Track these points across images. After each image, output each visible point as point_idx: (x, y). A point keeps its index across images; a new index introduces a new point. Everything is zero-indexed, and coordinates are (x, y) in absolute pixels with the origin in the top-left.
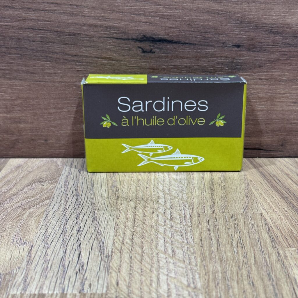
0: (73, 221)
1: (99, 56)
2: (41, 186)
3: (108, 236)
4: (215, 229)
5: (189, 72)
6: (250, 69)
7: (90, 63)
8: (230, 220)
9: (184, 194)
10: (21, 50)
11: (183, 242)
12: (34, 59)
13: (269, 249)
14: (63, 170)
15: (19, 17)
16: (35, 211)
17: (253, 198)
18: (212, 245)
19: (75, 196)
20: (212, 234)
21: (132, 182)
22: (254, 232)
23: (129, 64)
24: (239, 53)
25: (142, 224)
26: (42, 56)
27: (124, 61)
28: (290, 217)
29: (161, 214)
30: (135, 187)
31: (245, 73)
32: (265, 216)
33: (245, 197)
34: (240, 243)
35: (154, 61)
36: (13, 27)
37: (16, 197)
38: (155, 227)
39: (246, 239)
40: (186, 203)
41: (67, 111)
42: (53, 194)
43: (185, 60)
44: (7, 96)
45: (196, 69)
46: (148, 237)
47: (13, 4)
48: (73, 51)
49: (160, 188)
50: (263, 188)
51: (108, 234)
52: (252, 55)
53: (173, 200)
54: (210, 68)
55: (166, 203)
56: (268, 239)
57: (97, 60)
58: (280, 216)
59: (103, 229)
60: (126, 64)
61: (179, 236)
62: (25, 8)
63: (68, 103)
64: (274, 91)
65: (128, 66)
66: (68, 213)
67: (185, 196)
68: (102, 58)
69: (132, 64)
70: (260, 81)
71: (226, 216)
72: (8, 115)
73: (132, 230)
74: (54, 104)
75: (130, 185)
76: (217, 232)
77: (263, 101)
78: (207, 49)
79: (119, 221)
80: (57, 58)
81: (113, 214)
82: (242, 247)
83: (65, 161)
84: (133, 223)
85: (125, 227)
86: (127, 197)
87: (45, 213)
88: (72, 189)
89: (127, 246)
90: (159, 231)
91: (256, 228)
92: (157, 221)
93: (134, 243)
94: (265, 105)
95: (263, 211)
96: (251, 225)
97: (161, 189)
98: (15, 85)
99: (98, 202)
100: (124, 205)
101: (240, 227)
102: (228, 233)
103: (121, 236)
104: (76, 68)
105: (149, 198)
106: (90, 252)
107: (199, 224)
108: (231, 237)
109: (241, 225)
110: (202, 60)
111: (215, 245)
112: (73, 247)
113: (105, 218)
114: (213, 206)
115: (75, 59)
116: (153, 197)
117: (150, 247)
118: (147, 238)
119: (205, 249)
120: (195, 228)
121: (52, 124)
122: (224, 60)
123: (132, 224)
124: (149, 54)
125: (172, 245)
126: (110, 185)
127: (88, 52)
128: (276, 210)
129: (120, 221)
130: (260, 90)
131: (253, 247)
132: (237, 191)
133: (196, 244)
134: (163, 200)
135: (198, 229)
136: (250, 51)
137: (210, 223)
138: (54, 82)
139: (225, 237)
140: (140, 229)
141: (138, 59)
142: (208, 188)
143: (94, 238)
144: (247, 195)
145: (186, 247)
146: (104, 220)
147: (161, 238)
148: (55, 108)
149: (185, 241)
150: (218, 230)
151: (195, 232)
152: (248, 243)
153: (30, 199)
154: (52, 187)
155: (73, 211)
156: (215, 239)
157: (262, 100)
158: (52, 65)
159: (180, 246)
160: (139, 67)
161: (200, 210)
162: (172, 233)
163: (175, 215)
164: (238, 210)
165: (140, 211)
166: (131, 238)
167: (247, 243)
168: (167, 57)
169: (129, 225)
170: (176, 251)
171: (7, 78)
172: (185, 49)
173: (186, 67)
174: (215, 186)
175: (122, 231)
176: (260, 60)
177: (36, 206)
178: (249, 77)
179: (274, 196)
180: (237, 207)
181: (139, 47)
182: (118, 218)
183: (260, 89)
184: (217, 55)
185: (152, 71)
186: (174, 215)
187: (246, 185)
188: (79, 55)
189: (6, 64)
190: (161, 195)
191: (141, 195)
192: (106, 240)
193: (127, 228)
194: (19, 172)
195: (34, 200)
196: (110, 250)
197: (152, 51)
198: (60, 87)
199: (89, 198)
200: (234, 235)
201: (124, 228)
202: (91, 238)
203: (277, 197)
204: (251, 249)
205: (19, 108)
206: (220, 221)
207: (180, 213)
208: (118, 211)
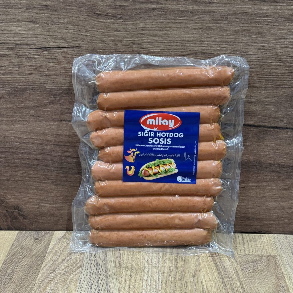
0: (95, 285)
2: (75, 256)
8: (184, 286)
9: (160, 264)
10: (63, 169)
12: (71, 174)
15: (63, 151)
16: (73, 277)
17: (200, 268)
19: (96, 266)
21: (129, 254)
25: (134, 288)
26: (76, 172)
28: (217, 284)
29: (145, 281)
30: (131, 258)
32: (203, 284)
33: (195, 268)
36: (58, 156)
37: (62, 266)
38: (141, 291)
40: (160, 272)
42: (83, 263)
44: (54, 195)
47: (59, 143)
50: (207, 261)
53: (153, 270)
55: (148, 272)
58: (212, 283)
59: (112, 292)
62: (66, 145)
66: (92, 279)
71: (181, 283)
72: (54, 205)
79: (121, 286)
81: (118, 280)
85: (124, 290)
86: (126, 267)
87: (79, 279)
88: (94, 260)
92: (142, 286)
95: (203, 279)
96: (194, 290)
97: (146, 260)
98: (59, 188)
99: (109, 270)
100: (124, 273)
105: (139, 268)
107: (166, 289)
109: (189, 290)
113: (113, 283)
114: (175, 275)
116: (141, 266)
120: (163, 292)
123: (128, 288)
126: (116, 256)
128: (211, 279)
132: (191, 262)
134: (147, 270)
137: (172, 289)
142: (174, 260)
144: (196, 266)
153: (70, 267)
154: (82, 257)
155: (95, 277)
161: (168, 279)
164: (189, 278)
165: (133, 278)
169: (126, 289)
171: (54, 184)
174: (179, 258)
177: (73, 273)
179: (212, 268)
180: (189, 276)
182: (120, 284)
186: (152, 282)
189: (54, 177)
190: (146, 264)
191: (134, 264)
194: (61, 243)
195: (72, 268)
199: (104, 267)
203: (214, 268)
205: (61, 202)
206: (178, 287)
207: (156, 280)
208: (121, 278)
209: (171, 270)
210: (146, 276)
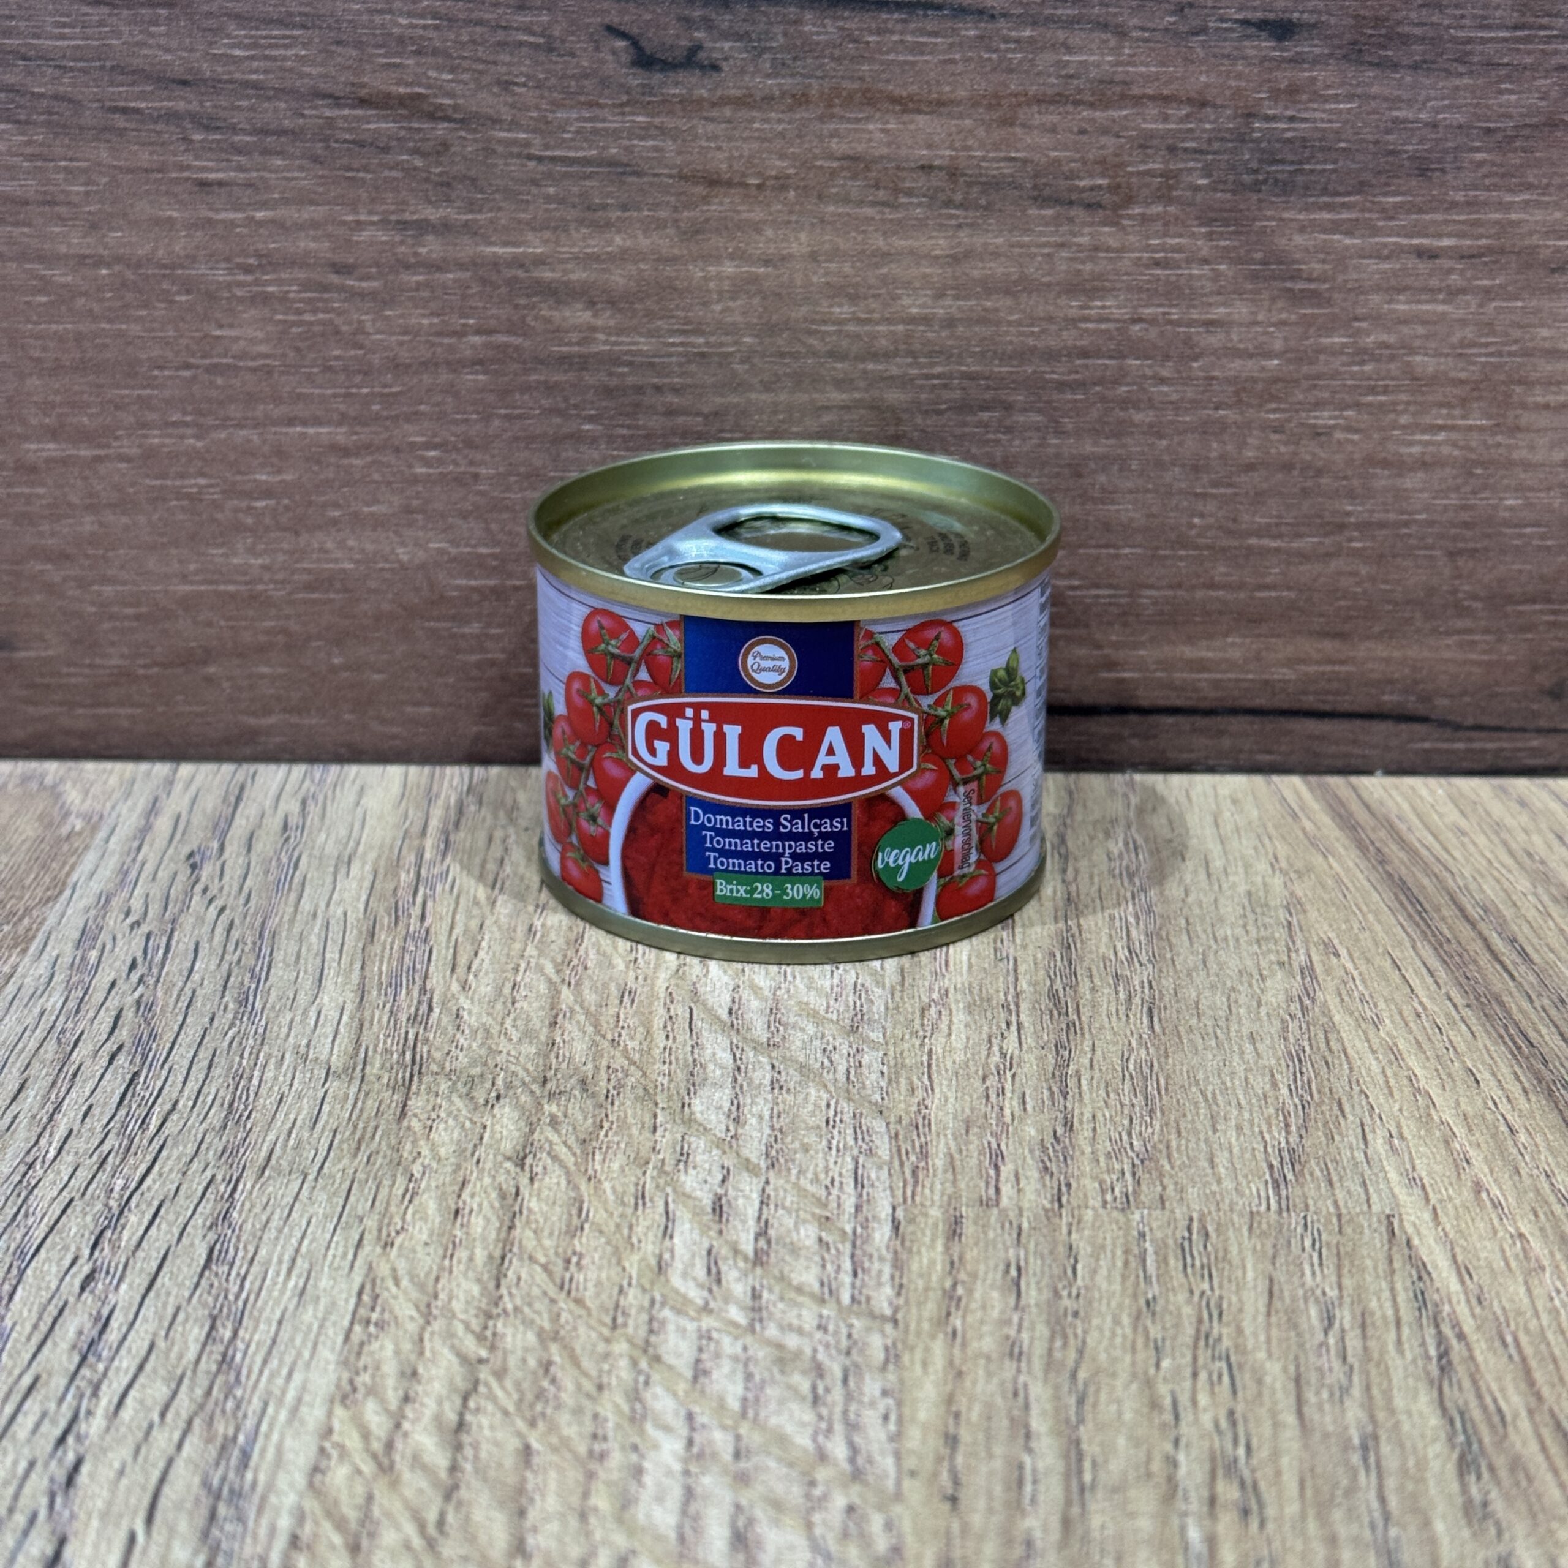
0: (69, 1258)
1: (339, 90)
3: (291, 1395)
4: (1058, 1343)
5: (949, 203)
6: (1361, 187)
7: (281, 132)
8: (1175, 1264)
9: (874, 1045)
11: (822, 1456)
13: (1439, 1527)
14: (87, 848)
17: (1340, 1086)
18: (1028, 1488)
19: (122, 1058)
20: (1038, 1391)
21: (531, 951)
22: (1338, 1372)
23: (547, 147)
24: (1284, 77)
25: (552, 1291)
27: (514, 125)
29: (697, 1213)
30: (543, 988)
31: (1326, 216)
32: (1416, 1241)
33: (1284, 1080)
34: (1231, 1468)
35: (711, 127)
38: (636, 1325)
39: (1275, 1436)
40: (879, 1125)
41: (135, 451)
43: (921, 120)
45: (993, 185)
46: (578, 1411)
48: (168, 50)
49: (711, 1001)
50: (1407, 1011)
51: (297, 1377)
52: (1375, 90)
53: (789, 1098)
54: (1091, 175)
55: (736, 1120)
56: (1435, 1440)
57: (328, 113)
58: (1521, 1235)
59: (263, 1333)
60: (527, 144)
61: (794, 1406)
63: (144, 403)
64: (1516, 333)
65: (540, 159)
66: (46, 1192)
67: (877, 1066)
68: (363, 102)
69: (562, 144)
70: (1423, 266)
71: (1142, 1235)
73: (470, 1345)
74: (53, 405)
75: (516, 970)
76: (1074, 1376)
77: (1441, 405)
78: (1069, 50)
79: (394, 1270)
80: (56, 97)
81: (363, 1207)
82: (1246, 1513)
83: (113, 781)
84: (484, 1288)
85: (428, 1318)
86: (476, 1071)
88: (113, 1004)
89: (409, 1493)
90: (657, 1359)
91: (1353, 1342)
92: (661, 1267)
93: (468, 1467)
94: (1453, 428)
95: (1403, 1196)
96: (1313, 1312)
97: (721, 1003)
99: (271, 1103)
100: (446, 1136)
101: (1240, 1331)
102: (1149, 1383)
103: (383, 1401)
104: (188, 168)
105: (631, 1081)
106: (132, 1539)
107: (951, 1299)
108: (1168, 1417)
109: (1249, 1309)
110: (1037, 119)
111: (1052, 1491)
112: (16, 1497)
113: (294, 1241)
114: (1056, 1152)
115: (181, 105)
116: (658, 1066)
117: (575, 1500)
118: (564, 1418)
119: (977, 1520)
120: (918, 1334)
121: (41, 535)
122: (1182, 120)
123: (476, 1290)
124: (681, 75)
125: (742, 1479)
126: (381, 968)
127: (266, 58)
128: (1495, 1191)
129: (402, 1266)
130: (1421, 330)
131: (1323, 1508)
132: (1234, 1027)
133: (913, 1474)
134: (723, 1096)
135: (938, 1347)
136: (1362, 63)
137: (1032, 1295)
138: (41, 258)
139: (1128, 1416)
140: (531, 1337)
141: (606, 113)
142: (1036, 1002)
143: (184, 1415)
144: (1297, 1058)
145: (839, 1501)
146: (287, 1258)
147: (670, 1419)
148: (54, 434)
149: (838, 1450)
150: (1081, 1352)
151: (918, 1369)
152: (1285, 1477)
155: (84, 1175)
156: (1057, 1433)
157: (1430, 398)
158: (29, 143)
159: (795, 1493)
160: (612, 163)
161: (970, 1185)
162: (749, 1377)
163: (789, 1222)
164: (1228, 1184)
165: (553, 1180)
166: (452, 1417)
167: (1278, 1473)
168: (801, 100)
169: (457, 1306)
170: (759, 1544)
172: (920, 49)
173: (926, 168)
174: (1085, 987)
175: (397, 1352)
176: (1427, 124)
178: (1348, 241)
179: (1484, 1075)
180: (1222, 1159)
181: (612, 30)
182: (388, 1244)
183: (1424, 323)
184: (1136, 91)
185: (700, 190)
186: (782, 1222)
187: (1296, 984)
188: (204, 81)
190: (716, 1048)
191: (579, 1048)
192: (267, 1436)
193: (437, 1325)
196: (285, 1523)
197: (702, 55)
198: (85, 294)
199: (218, 1070)
200: (1194, 1402)
201: (412, 1327)
202: (163, 1415)
203: (1502, 1079)
204: (1312, 1526)
206: (1101, 1279)
207: (825, 1206)
208: (401, 1183)
209: (1011, 1105)
210: (705, 1156)
